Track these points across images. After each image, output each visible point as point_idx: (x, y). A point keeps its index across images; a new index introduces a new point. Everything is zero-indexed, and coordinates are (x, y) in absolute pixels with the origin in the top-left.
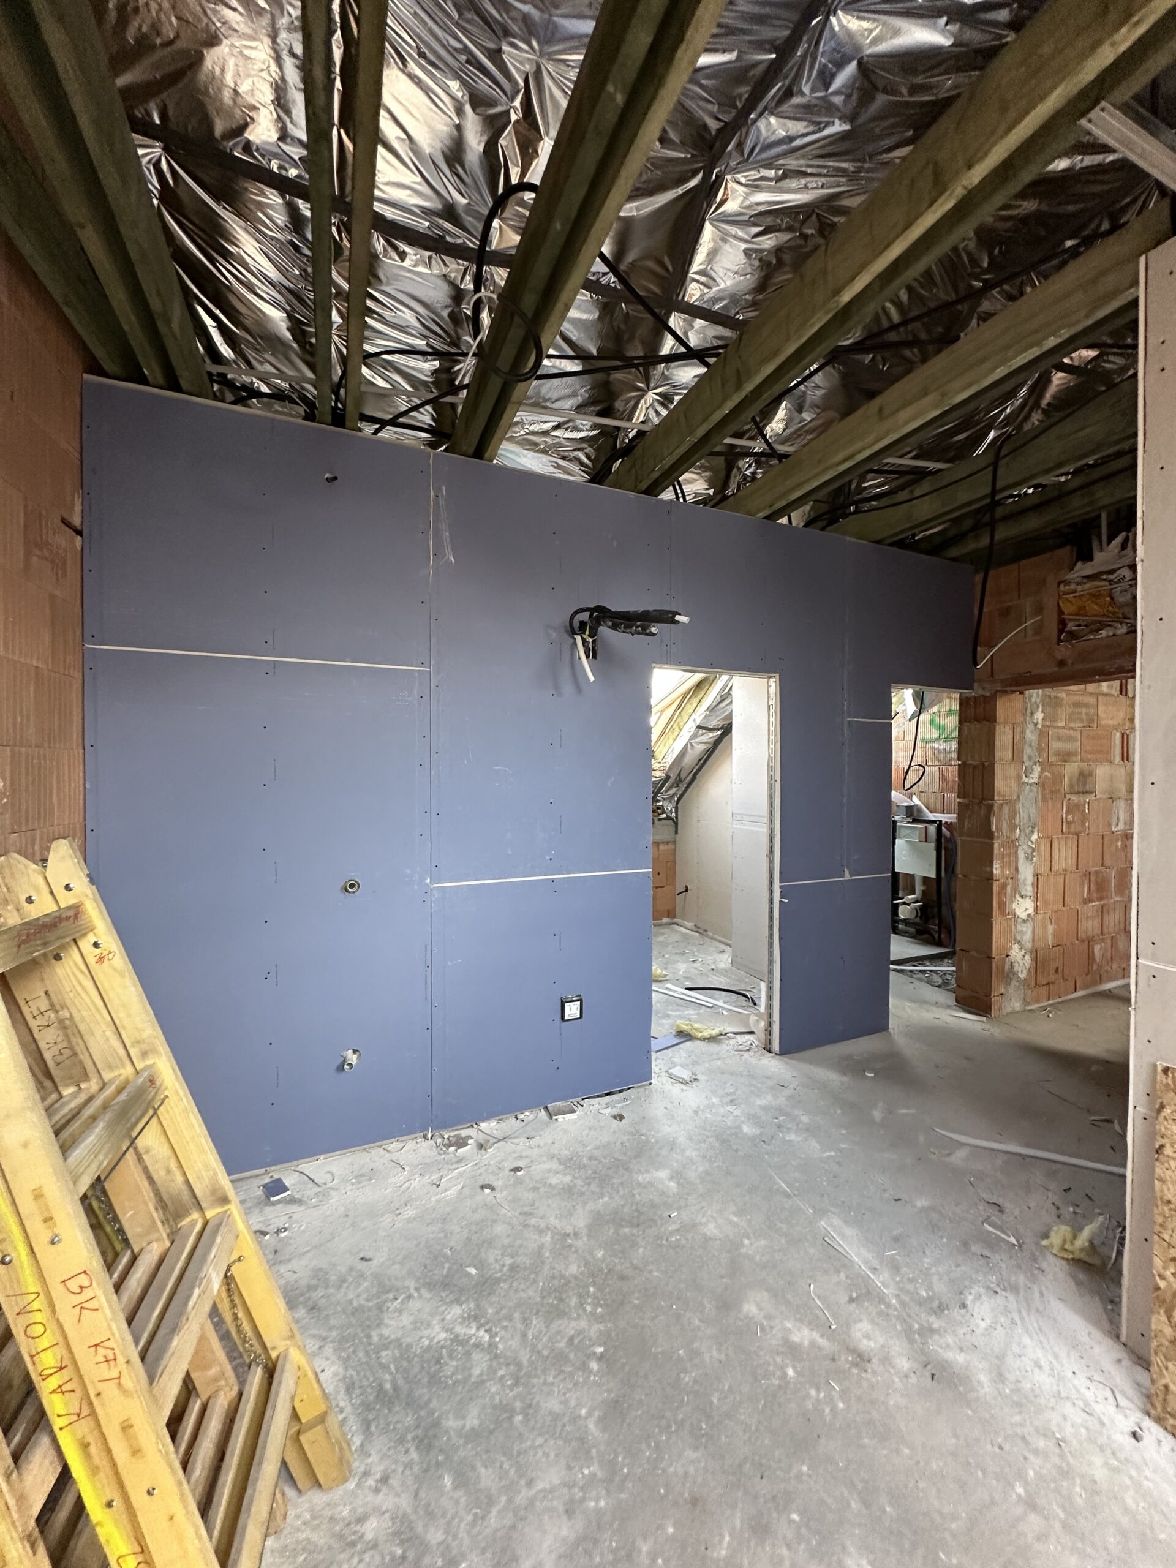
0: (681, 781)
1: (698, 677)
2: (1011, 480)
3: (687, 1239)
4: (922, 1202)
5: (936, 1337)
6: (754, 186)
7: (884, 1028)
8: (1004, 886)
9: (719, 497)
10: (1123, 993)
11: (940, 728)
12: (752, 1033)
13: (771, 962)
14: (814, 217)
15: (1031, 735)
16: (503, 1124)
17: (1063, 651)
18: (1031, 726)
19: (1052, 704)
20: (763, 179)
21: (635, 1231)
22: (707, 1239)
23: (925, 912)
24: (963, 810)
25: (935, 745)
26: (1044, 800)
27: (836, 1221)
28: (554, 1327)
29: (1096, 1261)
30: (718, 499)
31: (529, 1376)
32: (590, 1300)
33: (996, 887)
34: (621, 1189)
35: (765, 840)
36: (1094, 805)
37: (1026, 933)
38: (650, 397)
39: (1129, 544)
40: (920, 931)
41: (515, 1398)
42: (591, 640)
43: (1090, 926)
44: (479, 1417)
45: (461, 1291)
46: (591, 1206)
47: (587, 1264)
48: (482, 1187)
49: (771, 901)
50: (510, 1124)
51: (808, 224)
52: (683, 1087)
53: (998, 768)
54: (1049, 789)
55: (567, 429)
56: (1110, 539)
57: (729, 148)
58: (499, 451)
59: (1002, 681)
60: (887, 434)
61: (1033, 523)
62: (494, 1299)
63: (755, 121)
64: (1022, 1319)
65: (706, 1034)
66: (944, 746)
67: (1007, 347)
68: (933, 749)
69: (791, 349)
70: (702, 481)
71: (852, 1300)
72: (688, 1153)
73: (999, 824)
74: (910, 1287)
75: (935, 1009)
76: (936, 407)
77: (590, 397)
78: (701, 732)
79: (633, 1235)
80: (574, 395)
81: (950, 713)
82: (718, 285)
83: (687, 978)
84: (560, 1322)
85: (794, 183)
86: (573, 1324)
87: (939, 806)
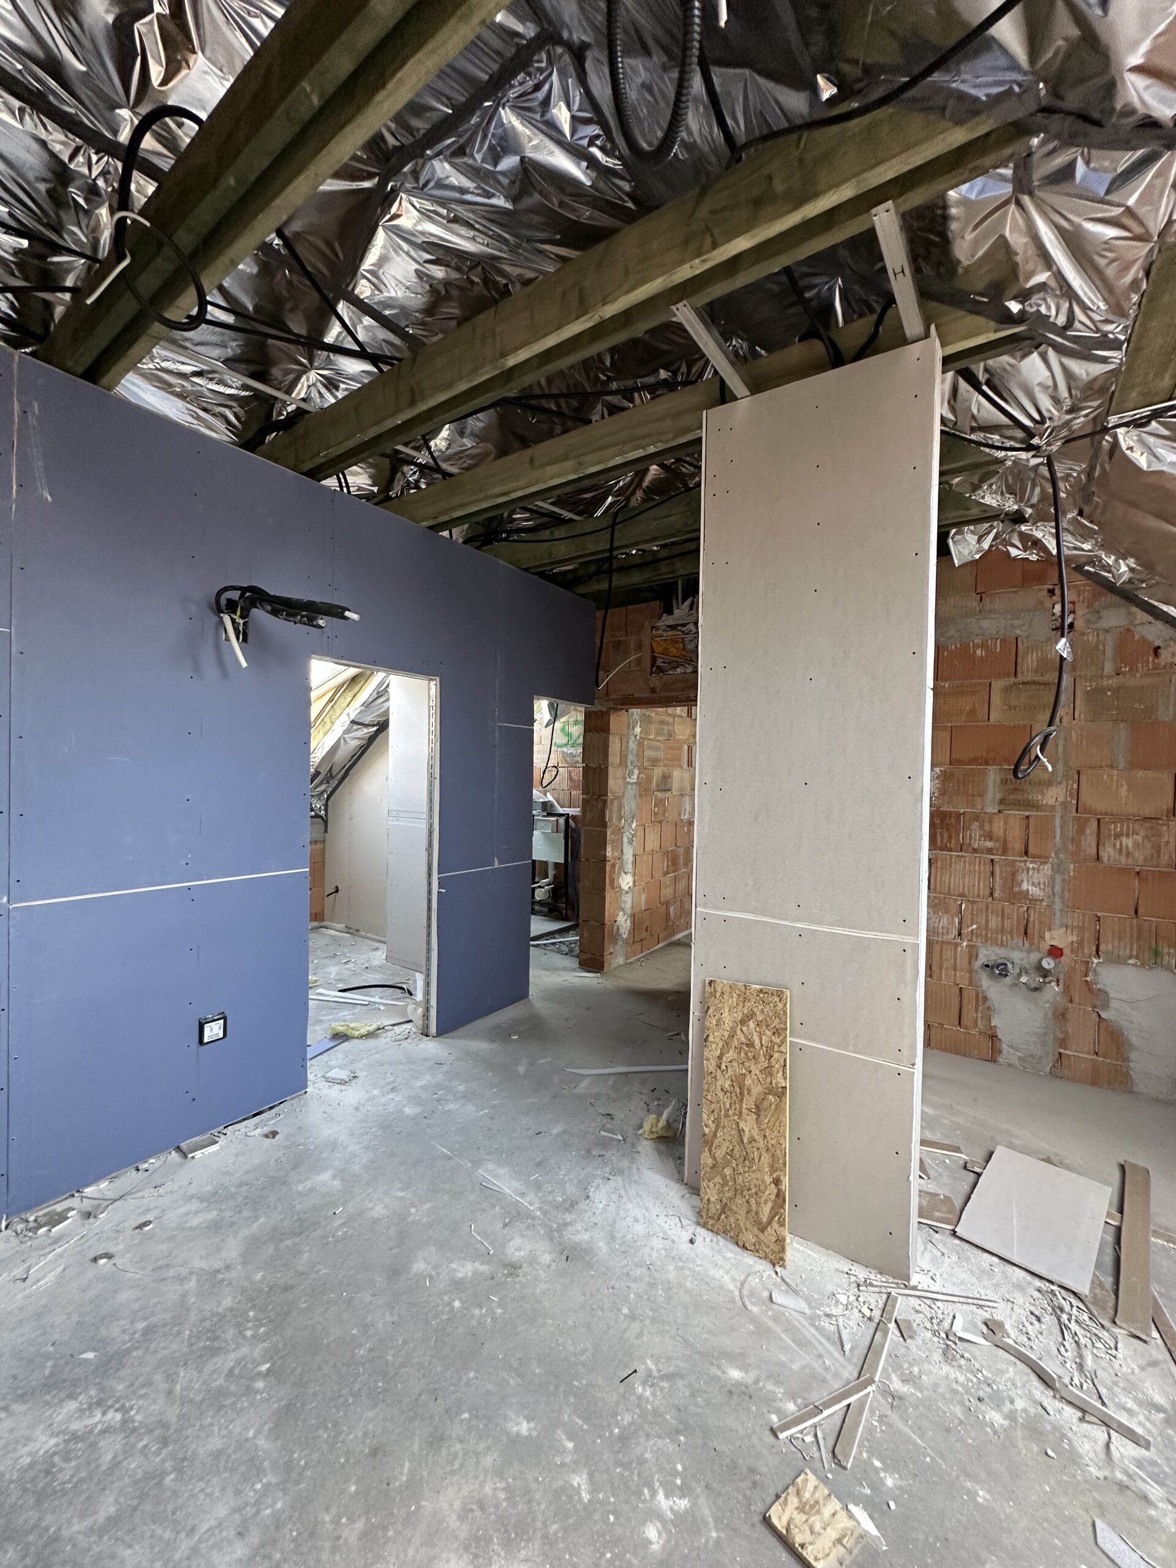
0: (332, 777)
1: (352, 671)
2: (622, 543)
3: (353, 1228)
4: (557, 1130)
5: (570, 1228)
6: (426, 215)
7: (525, 995)
8: (613, 866)
9: (382, 496)
10: (687, 941)
11: (569, 735)
12: (410, 1021)
13: (429, 951)
14: (480, 268)
15: (632, 745)
16: (118, 1182)
17: (655, 681)
18: (633, 738)
19: (646, 721)
20: (435, 212)
21: (297, 1240)
22: (375, 1221)
23: (557, 892)
24: (586, 805)
25: (565, 749)
26: (641, 796)
27: (491, 1166)
28: (209, 1367)
29: (670, 1134)
30: (382, 498)
31: (180, 1430)
32: (250, 1325)
33: (608, 868)
34: (279, 1205)
35: (424, 835)
36: (671, 800)
37: (628, 901)
38: (313, 376)
39: (694, 606)
40: (552, 911)
41: (163, 1461)
42: (241, 622)
43: (667, 892)
44: (117, 1501)
45: (75, 1383)
46: (245, 1232)
47: (243, 1291)
48: (95, 1260)
49: (430, 892)
50: (130, 1177)
51: (474, 272)
52: (343, 1087)
53: (610, 769)
54: (644, 788)
55: (211, 379)
56: (683, 601)
57: (406, 169)
58: (123, 381)
59: (613, 700)
60: (537, 482)
61: (636, 578)
62: (123, 1373)
63: (431, 158)
64: (626, 1191)
65: (363, 1031)
66: (572, 750)
67: (624, 443)
68: (563, 752)
69: (462, 387)
70: (366, 476)
71: (505, 1225)
72: (351, 1148)
73: (611, 815)
74: (550, 1198)
75: (563, 973)
76: (575, 472)
77: (242, 353)
78: (355, 727)
79: (296, 1244)
80: (223, 345)
81: (576, 723)
82: (389, 292)
83: (339, 980)
84: (215, 1360)
85: (463, 231)
86: (232, 1356)
87: (567, 803)
